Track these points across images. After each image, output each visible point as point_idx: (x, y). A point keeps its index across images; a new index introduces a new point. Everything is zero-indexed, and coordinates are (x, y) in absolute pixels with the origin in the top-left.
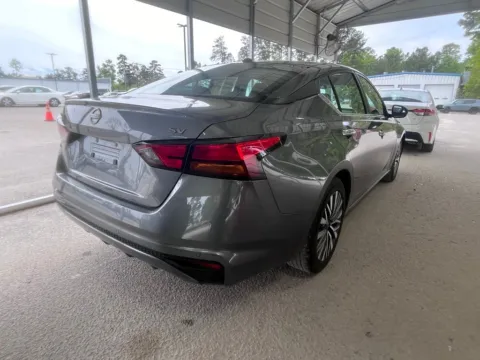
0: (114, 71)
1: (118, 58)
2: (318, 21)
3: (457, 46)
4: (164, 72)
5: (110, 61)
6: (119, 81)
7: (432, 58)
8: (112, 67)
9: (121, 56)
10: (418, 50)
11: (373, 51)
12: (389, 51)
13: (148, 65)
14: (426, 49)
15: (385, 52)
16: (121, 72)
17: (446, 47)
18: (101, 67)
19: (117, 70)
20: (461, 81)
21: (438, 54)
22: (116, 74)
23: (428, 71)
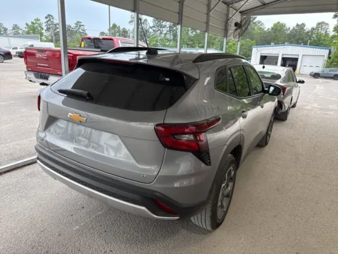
1: (46, 18)
2: (228, 11)
3: (327, 24)
4: (87, 32)
5: (37, 20)
7: (308, 32)
9: (49, 15)
10: (297, 25)
12: (275, 25)
13: (73, 25)
14: (303, 24)
15: (272, 26)
17: (319, 24)
18: (30, 24)
19: (45, 28)
20: (330, 53)
21: (313, 29)
22: (43, 31)
23: (305, 44)
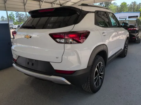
0: (14, 17)
6: (16, 20)
8: (13, 15)
11: (116, 4)
16: (17, 17)
